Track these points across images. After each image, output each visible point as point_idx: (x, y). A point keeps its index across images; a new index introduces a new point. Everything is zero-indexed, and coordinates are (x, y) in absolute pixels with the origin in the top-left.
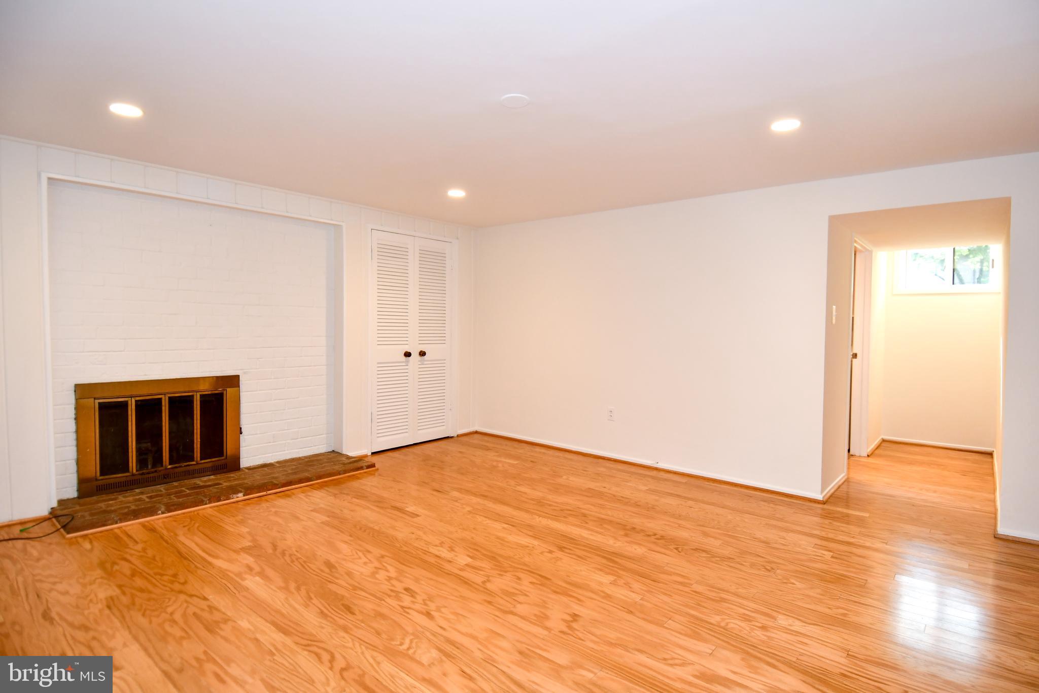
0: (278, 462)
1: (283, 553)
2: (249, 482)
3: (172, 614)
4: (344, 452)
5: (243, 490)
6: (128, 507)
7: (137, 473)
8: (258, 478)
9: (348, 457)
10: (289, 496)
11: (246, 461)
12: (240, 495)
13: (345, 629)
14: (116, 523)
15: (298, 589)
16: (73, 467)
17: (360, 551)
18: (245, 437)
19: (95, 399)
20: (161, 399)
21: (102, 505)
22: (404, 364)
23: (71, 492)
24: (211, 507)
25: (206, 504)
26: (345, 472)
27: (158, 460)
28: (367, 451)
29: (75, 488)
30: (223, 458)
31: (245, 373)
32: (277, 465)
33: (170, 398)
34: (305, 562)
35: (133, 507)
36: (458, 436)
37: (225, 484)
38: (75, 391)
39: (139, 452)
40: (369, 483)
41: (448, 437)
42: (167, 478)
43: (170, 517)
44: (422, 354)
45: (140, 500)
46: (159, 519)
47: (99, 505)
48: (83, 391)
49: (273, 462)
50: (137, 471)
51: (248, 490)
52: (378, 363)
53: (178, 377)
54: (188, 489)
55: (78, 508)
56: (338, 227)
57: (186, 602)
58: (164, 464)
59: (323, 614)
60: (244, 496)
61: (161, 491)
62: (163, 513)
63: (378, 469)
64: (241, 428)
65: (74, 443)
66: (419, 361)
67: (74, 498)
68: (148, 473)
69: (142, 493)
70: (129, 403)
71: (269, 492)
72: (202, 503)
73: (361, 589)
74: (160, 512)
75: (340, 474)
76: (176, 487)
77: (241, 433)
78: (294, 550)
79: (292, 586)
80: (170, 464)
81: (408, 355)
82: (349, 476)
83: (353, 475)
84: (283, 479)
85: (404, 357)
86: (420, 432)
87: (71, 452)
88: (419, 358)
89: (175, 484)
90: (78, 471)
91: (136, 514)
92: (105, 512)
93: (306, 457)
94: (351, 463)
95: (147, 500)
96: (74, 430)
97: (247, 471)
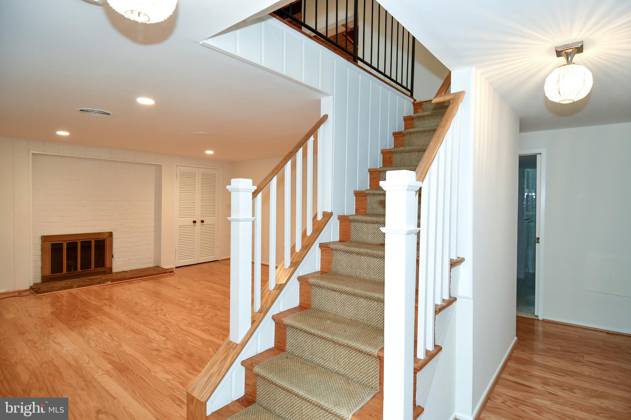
0: (130, 270)
1: (120, 300)
2: (114, 277)
3: (74, 315)
4: (162, 267)
5: (111, 280)
6: (62, 286)
7: (67, 273)
8: (119, 276)
9: (163, 268)
10: (131, 283)
11: (115, 270)
12: (110, 282)
13: (133, 319)
14: (57, 291)
15: (121, 309)
16: (39, 270)
17: (150, 299)
18: (115, 259)
19: (49, 242)
20: (77, 242)
21: (52, 285)
22: (193, 226)
23: (39, 281)
24: (96, 286)
25: (94, 285)
26: (158, 274)
27: (76, 269)
28: (173, 266)
29: (40, 279)
30: (105, 268)
31: (115, 231)
32: (129, 271)
33: (81, 241)
34: (127, 302)
35: (64, 286)
36: (221, 260)
37: (104, 278)
38: (41, 239)
39: (68, 265)
40: (169, 279)
41: (216, 261)
42: (79, 276)
43: (79, 289)
44: (202, 221)
45: (67, 283)
46: (74, 291)
47: (50, 285)
48: (45, 239)
49: (127, 270)
50: (66, 272)
51: (113, 281)
52: (179, 226)
53: (85, 232)
54: (88, 280)
55: (41, 286)
56: (160, 166)
57: (80, 312)
58: (78, 269)
59: (127, 315)
60: (111, 282)
61: (76, 280)
62: (76, 288)
63: (175, 273)
64: (113, 255)
65: (40, 260)
66: (201, 225)
67: (40, 283)
68: (72, 273)
69: (68, 281)
70: (64, 244)
71: (122, 281)
72: (92, 284)
73: (144, 309)
74: (75, 287)
75: (156, 275)
76: (83, 279)
77: (113, 257)
78: (125, 299)
79: (119, 309)
80: (81, 270)
81: (195, 222)
82: (161, 276)
83: (162, 275)
84: (129, 276)
85: (193, 223)
86: (201, 258)
87: (39, 264)
88: (201, 223)
89: (83, 278)
90: (42, 272)
91: (65, 288)
92: (53, 287)
93: (143, 268)
94: (163, 271)
95: (70, 283)
96: (41, 255)
97: (115, 274)
